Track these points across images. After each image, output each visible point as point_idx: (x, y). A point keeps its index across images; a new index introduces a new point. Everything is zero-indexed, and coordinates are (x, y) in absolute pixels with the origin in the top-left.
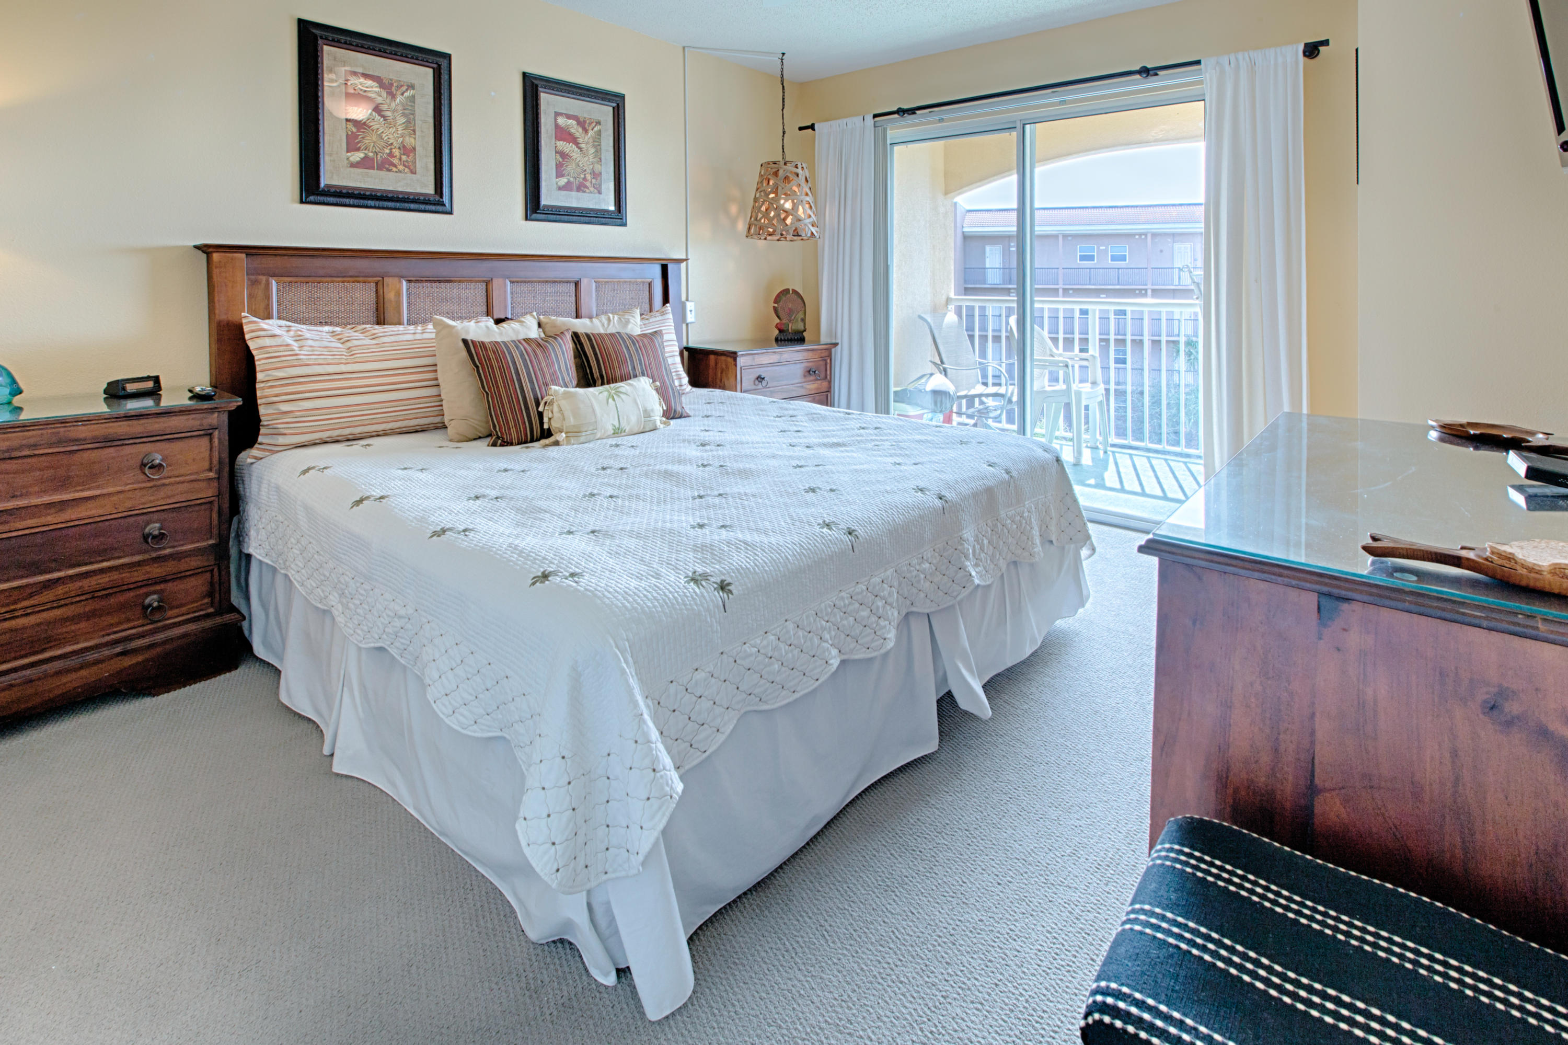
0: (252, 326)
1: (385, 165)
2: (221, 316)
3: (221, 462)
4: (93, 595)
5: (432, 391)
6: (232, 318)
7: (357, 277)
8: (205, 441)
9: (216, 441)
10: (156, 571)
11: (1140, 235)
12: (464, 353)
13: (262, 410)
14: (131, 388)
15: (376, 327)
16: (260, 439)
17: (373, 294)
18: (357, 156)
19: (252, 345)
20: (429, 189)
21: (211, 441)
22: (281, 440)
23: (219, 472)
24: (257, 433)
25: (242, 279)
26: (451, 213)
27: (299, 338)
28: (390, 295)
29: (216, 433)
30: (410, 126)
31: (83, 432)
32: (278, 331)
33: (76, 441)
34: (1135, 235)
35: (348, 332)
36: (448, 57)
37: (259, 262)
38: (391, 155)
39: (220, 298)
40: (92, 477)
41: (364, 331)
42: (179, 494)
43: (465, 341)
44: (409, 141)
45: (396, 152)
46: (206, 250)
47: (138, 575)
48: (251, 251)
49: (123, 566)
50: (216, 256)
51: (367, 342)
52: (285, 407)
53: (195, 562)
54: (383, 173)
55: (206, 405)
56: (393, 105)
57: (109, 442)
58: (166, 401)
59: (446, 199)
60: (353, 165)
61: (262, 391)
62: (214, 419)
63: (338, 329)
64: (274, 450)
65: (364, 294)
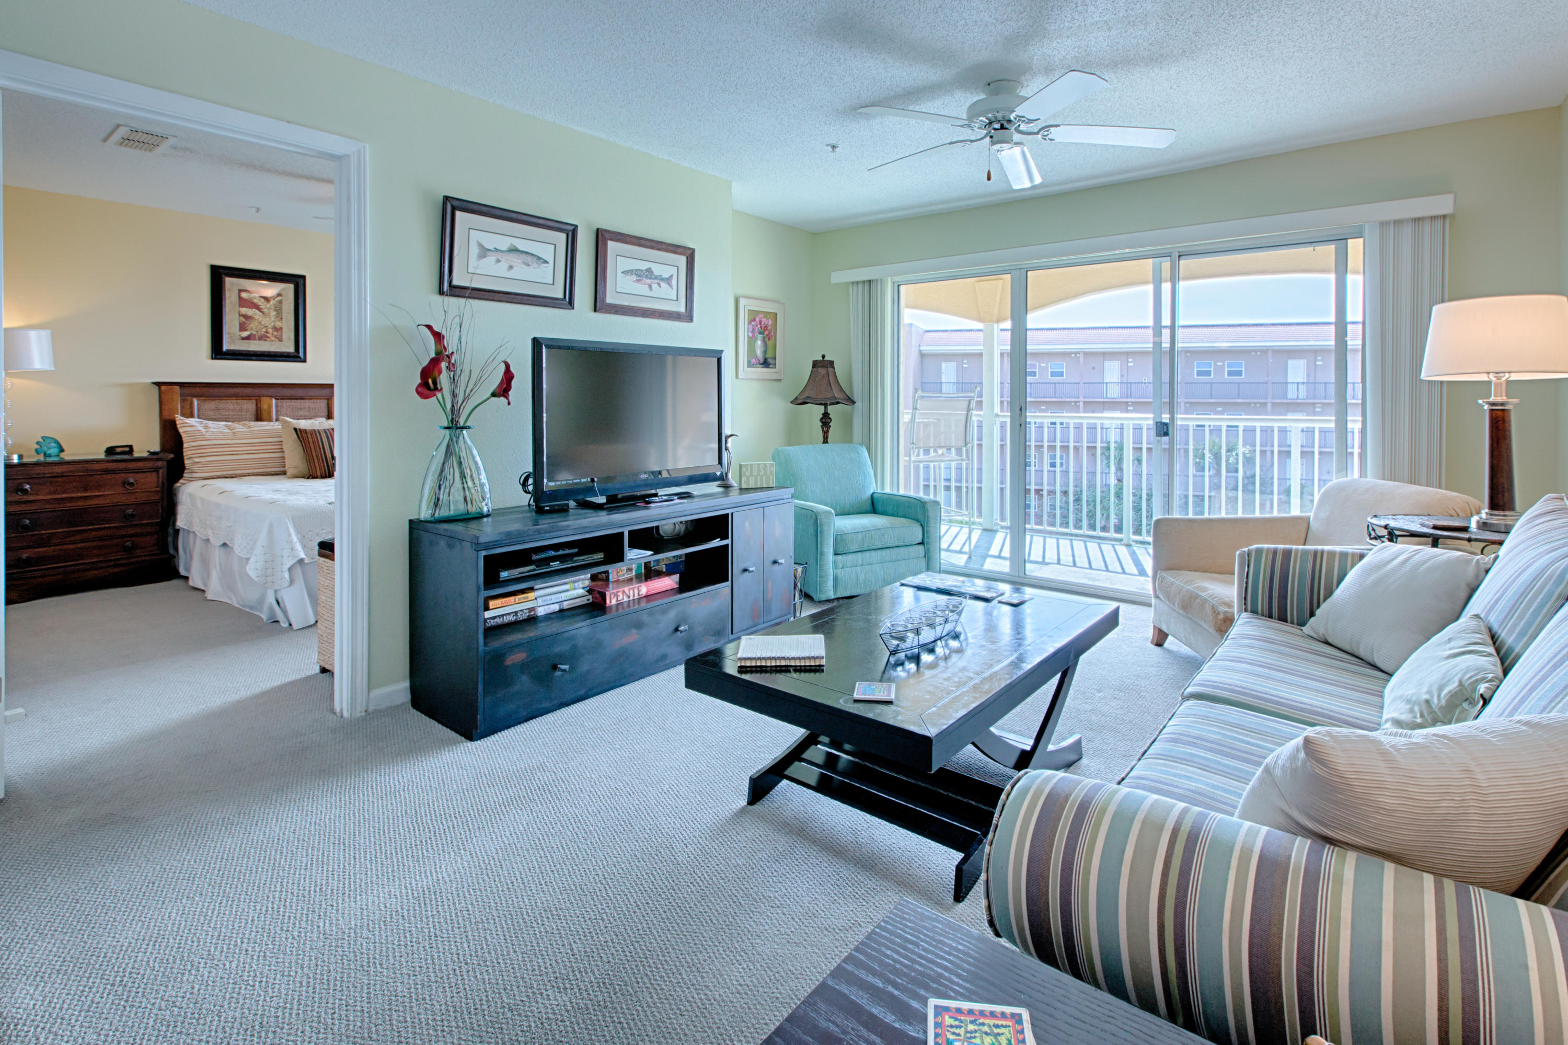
0: (180, 420)
1: (263, 338)
2: (166, 415)
3: (163, 483)
4: (100, 539)
5: (280, 455)
6: (171, 418)
7: (248, 397)
8: (154, 475)
9: (161, 474)
10: (131, 531)
11: (1076, 353)
12: (295, 436)
13: (186, 462)
14: (118, 450)
15: (253, 423)
16: (185, 475)
17: (254, 406)
18: (245, 334)
19: (181, 430)
20: (291, 349)
21: (158, 474)
22: (195, 475)
23: (163, 487)
24: (183, 472)
25: (178, 399)
26: (304, 361)
27: (206, 427)
28: (265, 407)
29: (161, 471)
30: (279, 315)
31: (96, 466)
32: (194, 424)
33: (94, 470)
34: (1070, 354)
35: (235, 425)
36: (304, 277)
37: (186, 391)
38: (267, 332)
39: (166, 407)
40: (99, 487)
41: (244, 425)
42: (142, 497)
43: (295, 429)
44: (278, 324)
45: (270, 331)
46: (159, 384)
47: (122, 532)
48: (182, 385)
49: (115, 527)
50: (163, 388)
51: (245, 430)
52: (197, 460)
53: (149, 529)
54: (262, 342)
55: (155, 457)
56: (268, 306)
57: (107, 472)
58: (136, 454)
59: (301, 355)
60: (243, 339)
61: (186, 453)
62: (160, 464)
63: (229, 423)
64: (191, 480)
65: (250, 406)
